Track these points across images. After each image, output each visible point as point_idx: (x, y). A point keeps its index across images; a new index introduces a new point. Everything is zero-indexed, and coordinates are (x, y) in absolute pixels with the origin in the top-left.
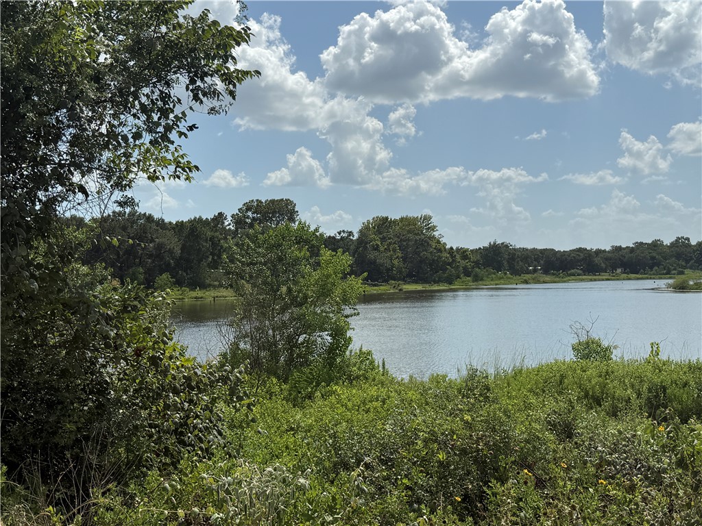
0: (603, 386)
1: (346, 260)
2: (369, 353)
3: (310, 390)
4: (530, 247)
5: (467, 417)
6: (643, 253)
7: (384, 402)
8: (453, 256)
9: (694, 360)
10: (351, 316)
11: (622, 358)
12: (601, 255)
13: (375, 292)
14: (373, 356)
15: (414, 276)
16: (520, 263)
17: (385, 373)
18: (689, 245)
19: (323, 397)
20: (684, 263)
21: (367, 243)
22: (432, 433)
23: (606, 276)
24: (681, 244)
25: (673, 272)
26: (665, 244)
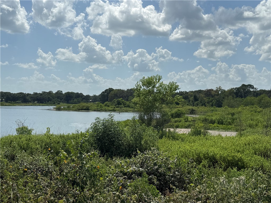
0: (28, 144)
6: (45, 96)
9: (62, 134)
11: (36, 134)
12: (29, 96)
18: (62, 94)
20: (60, 100)
23: (31, 104)
24: (59, 93)
25: (56, 103)
26: (53, 93)
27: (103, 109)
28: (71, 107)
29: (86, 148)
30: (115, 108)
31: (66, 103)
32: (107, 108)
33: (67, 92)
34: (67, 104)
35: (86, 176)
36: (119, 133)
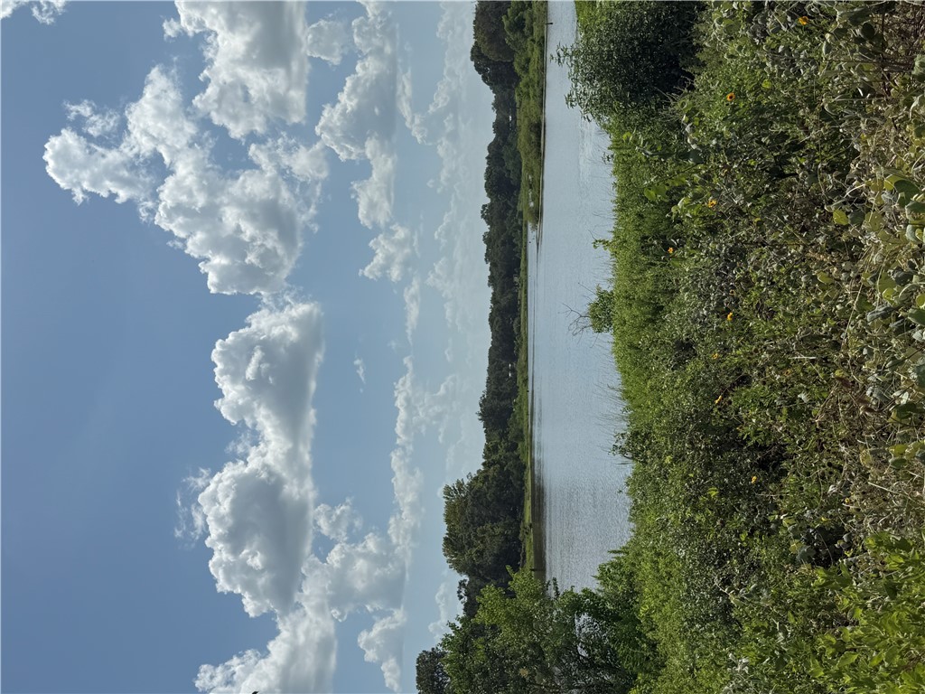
0: (642, 302)
1: (490, 592)
2: (602, 568)
3: (645, 645)
4: (485, 375)
5: (668, 460)
6: (497, 254)
7: (659, 554)
8: (494, 463)
9: (614, 206)
10: (557, 588)
11: (610, 281)
12: (498, 298)
13: (532, 557)
14: (606, 562)
15: (515, 509)
16: (504, 386)
17: (625, 550)
18: (491, 205)
19: (654, 629)
20: (511, 212)
21: (474, 565)
22: (687, 501)
23: (521, 294)
24: (489, 214)
25: (519, 223)
26: (488, 231)
27: (536, 80)
28: (530, 177)
29: (661, 132)
30: (533, 40)
31: (518, 193)
32: (533, 67)
33: (487, 191)
34: (522, 190)
35: (757, 136)
36: (617, 25)
